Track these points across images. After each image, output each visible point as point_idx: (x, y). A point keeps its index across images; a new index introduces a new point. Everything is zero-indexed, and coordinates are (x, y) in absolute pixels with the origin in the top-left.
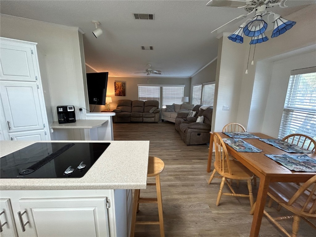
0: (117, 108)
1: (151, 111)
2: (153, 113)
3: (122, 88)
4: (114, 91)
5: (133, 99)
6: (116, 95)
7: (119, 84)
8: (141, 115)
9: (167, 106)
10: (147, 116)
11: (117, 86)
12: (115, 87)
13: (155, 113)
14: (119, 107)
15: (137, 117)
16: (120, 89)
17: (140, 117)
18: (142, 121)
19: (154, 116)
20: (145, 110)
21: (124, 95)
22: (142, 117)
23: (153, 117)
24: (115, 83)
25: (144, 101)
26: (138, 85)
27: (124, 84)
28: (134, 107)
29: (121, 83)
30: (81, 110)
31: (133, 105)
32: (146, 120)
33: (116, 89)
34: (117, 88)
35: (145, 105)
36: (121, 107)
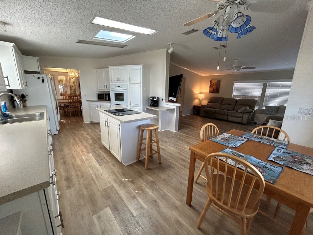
0: (207, 104)
1: (239, 111)
2: (242, 112)
3: (217, 86)
4: (209, 88)
5: (225, 97)
6: (210, 92)
7: (215, 82)
8: (227, 113)
9: (266, 107)
10: (233, 115)
11: (212, 84)
12: (210, 85)
13: (244, 113)
14: (210, 104)
15: (221, 114)
16: (215, 86)
17: (224, 115)
18: (226, 119)
19: (241, 115)
20: (235, 109)
21: (218, 92)
22: (227, 115)
23: (240, 117)
24: (211, 81)
25: (238, 99)
26: (233, 81)
27: (219, 82)
28: (223, 104)
29: (216, 81)
30: (162, 100)
31: (223, 103)
32: (230, 118)
33: (210, 87)
34: (212, 85)
35: (237, 104)
36: (211, 103)
